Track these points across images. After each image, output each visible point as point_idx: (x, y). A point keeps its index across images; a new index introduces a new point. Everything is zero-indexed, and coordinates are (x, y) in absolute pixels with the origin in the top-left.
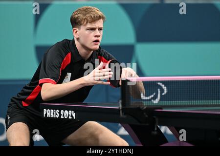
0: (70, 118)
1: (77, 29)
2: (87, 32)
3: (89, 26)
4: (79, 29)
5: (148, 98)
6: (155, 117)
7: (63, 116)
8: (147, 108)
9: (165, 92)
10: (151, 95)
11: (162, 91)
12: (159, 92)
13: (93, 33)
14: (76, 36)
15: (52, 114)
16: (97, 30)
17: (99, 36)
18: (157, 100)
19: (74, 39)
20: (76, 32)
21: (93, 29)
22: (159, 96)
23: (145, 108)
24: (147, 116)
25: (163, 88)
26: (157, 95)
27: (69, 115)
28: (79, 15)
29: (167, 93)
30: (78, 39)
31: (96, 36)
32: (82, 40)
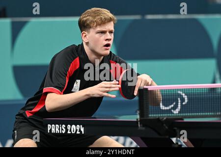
0: (78, 133)
1: (86, 33)
2: (97, 36)
3: (99, 29)
4: (89, 32)
5: (168, 108)
6: (176, 128)
7: (70, 131)
8: (167, 119)
9: (186, 101)
10: (171, 105)
11: (183, 100)
12: (179, 101)
13: (103, 37)
14: (85, 40)
15: (57, 130)
16: (108, 33)
17: (110, 40)
18: (177, 110)
19: (83, 43)
20: (86, 36)
21: (103, 32)
22: (179, 106)
23: (165, 118)
24: (167, 127)
25: (184, 97)
26: (178, 104)
27: (77, 130)
28: (88, 18)
29: (187, 102)
30: (87, 43)
31: (107, 40)
32: (91, 44)
